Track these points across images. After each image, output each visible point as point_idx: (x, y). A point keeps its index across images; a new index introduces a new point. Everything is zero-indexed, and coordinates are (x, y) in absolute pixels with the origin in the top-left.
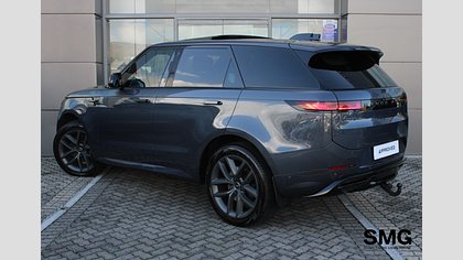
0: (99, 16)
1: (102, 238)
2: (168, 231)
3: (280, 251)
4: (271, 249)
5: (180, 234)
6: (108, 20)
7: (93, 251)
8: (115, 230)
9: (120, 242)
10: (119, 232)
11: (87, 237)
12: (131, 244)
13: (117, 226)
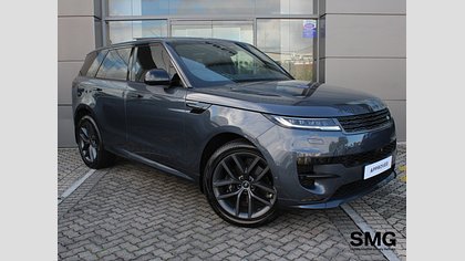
0: (98, 19)
1: (92, 229)
2: (156, 221)
3: (266, 241)
4: (257, 238)
5: (168, 224)
6: (107, 22)
7: (82, 243)
8: (106, 220)
9: (109, 234)
10: (109, 223)
11: (77, 228)
12: (120, 235)
13: (108, 217)
